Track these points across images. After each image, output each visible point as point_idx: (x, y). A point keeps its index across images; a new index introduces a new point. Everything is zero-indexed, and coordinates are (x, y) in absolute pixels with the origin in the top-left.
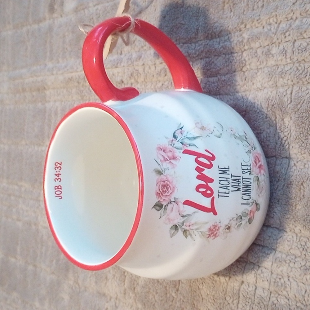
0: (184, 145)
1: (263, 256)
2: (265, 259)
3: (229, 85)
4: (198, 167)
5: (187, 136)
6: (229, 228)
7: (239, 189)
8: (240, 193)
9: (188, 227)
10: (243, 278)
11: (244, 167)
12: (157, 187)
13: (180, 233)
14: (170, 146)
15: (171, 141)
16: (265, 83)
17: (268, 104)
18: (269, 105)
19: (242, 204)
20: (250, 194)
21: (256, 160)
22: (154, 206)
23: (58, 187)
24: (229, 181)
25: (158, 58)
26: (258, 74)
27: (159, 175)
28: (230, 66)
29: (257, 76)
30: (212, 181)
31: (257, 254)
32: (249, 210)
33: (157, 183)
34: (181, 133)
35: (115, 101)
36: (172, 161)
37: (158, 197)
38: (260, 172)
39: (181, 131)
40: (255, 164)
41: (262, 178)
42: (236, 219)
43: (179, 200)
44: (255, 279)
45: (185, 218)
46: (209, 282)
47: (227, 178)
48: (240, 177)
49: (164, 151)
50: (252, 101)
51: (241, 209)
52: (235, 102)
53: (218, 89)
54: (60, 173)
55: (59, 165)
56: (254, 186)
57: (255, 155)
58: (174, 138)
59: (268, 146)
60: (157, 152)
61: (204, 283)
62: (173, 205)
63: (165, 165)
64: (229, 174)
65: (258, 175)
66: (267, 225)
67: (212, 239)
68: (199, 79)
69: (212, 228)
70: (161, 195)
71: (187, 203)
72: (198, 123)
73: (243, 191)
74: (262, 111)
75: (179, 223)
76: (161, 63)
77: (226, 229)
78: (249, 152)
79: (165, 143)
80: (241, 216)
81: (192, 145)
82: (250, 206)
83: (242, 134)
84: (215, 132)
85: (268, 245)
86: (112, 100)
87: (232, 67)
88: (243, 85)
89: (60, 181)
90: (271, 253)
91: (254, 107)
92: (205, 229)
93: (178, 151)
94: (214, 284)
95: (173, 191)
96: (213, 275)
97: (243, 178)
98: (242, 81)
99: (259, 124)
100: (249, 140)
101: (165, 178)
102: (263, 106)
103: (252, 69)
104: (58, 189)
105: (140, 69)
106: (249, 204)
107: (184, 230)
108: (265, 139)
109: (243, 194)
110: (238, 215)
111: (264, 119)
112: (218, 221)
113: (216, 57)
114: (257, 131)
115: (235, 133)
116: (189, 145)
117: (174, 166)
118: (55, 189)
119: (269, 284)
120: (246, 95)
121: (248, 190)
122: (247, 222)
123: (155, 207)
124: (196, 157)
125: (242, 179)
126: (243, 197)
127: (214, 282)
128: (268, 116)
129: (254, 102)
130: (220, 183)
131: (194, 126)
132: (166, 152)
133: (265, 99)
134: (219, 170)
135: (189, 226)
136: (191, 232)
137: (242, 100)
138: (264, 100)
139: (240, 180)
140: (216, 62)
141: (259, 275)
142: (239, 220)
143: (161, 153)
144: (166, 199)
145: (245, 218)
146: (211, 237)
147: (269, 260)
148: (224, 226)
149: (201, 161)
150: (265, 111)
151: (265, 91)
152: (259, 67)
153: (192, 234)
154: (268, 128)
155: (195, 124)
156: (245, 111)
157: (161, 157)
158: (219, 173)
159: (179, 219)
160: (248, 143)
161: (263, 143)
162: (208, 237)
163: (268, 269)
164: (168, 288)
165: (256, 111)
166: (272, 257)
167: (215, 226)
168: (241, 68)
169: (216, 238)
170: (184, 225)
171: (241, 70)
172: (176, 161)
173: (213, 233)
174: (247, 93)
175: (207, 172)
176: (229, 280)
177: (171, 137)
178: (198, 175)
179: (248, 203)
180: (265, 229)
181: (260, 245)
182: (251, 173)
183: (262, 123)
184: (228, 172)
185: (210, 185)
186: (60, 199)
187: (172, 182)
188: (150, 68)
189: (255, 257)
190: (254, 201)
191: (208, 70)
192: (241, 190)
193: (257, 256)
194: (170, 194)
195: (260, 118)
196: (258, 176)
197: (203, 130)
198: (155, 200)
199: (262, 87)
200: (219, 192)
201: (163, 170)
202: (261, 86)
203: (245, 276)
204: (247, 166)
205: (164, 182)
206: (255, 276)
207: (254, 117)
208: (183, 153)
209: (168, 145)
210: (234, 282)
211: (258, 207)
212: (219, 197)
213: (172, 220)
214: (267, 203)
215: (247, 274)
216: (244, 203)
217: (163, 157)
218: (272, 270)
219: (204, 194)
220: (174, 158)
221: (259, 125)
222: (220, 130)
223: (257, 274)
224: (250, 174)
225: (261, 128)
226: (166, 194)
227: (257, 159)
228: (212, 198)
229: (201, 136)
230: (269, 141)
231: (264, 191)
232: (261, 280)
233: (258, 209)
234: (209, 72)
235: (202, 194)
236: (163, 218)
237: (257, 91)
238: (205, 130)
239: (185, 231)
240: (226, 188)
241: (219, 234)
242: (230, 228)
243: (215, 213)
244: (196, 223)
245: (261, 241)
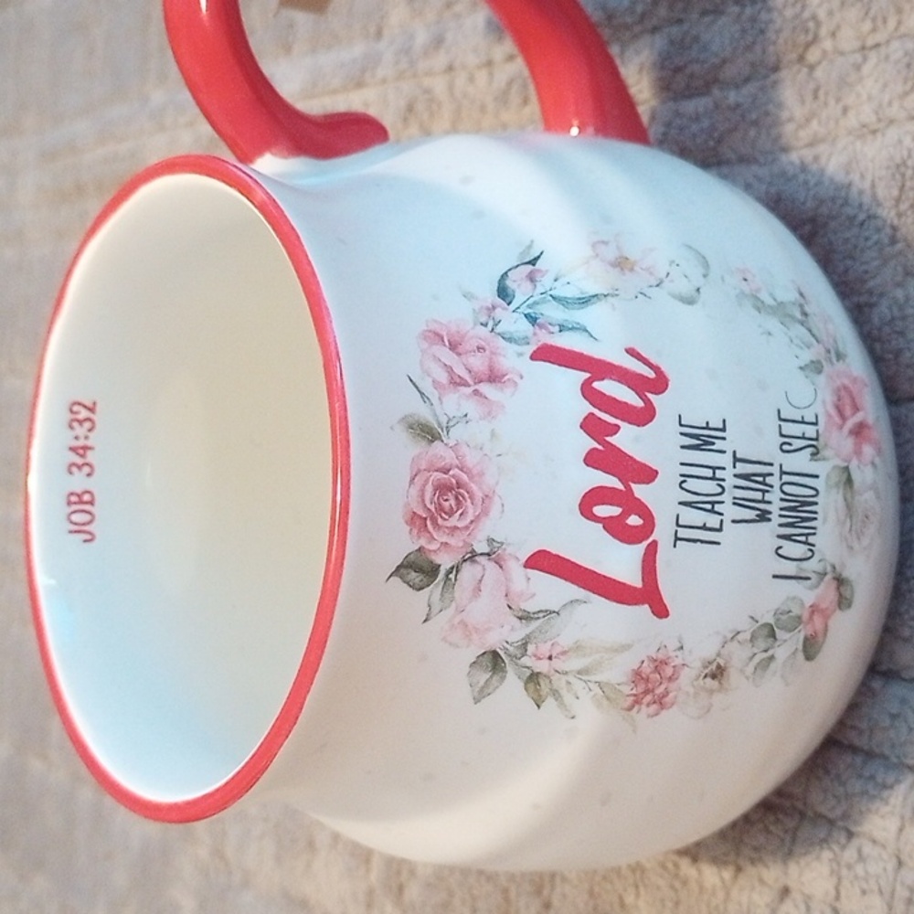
0: (541, 326)
1: (864, 793)
2: (874, 807)
3: (755, 123)
4: (592, 414)
5: (551, 293)
6: (717, 673)
7: (764, 517)
8: (768, 532)
9: (547, 662)
10: (786, 874)
11: (789, 429)
12: (414, 491)
13: (512, 684)
14: (483, 328)
15: (488, 309)
16: (890, 104)
17: (899, 184)
18: (906, 188)
19: (775, 577)
20: (811, 540)
21: (845, 402)
22: (399, 568)
23: (79, 496)
24: (723, 480)
25: (500, 39)
26: (866, 69)
27: (424, 443)
28: (758, 48)
29: (861, 79)
30: (648, 475)
31: (844, 784)
32: (808, 604)
33: (416, 475)
34: (531, 278)
35: (285, 158)
36: (485, 388)
37: (415, 531)
38: (858, 452)
39: (531, 272)
40: (837, 419)
41: (864, 475)
42: (747, 636)
43: (510, 550)
44: (835, 880)
45: (534, 625)
46: (661, 882)
47: (714, 469)
48: (771, 465)
49: (454, 347)
50: (841, 177)
51: (773, 598)
52: (773, 190)
53: (712, 143)
54: (89, 443)
55: (84, 414)
56: (829, 505)
57: (838, 383)
58: (499, 296)
59: (898, 353)
60: (423, 352)
61: (640, 884)
62: (484, 569)
63: (454, 403)
64: (724, 452)
65: (849, 461)
66: (884, 668)
67: (650, 716)
68: (644, 111)
69: (647, 668)
70: (428, 523)
71: (543, 561)
72: (605, 243)
73: (781, 525)
74: (875, 217)
75: (507, 642)
76: (511, 58)
77: (705, 677)
78: (815, 367)
79: (458, 314)
80: (771, 626)
81: (572, 329)
82: (812, 588)
83: (789, 296)
84: (672, 281)
85: (887, 752)
86: (272, 154)
87: (764, 52)
88: (808, 120)
89: (89, 475)
90: (898, 781)
91: (846, 202)
92: (617, 672)
93: (512, 348)
94: (676, 891)
95: (485, 512)
96: (675, 858)
97: (783, 473)
98: (803, 102)
99: (865, 267)
100: (815, 322)
101: (449, 457)
102: (881, 193)
103: (842, 53)
104: (81, 502)
105: (439, 85)
106: (808, 578)
107: (528, 673)
108: (887, 329)
109: (780, 537)
110: (757, 622)
111: (881, 250)
112: (673, 645)
113: (707, 19)
114: (855, 299)
115: (758, 290)
116: (562, 328)
117: (490, 410)
118: (69, 503)
119: (885, 907)
120: (816, 158)
121: (804, 520)
122: (797, 649)
123: (402, 570)
124: (587, 375)
125: (777, 474)
126: (780, 547)
127: (677, 885)
128: (899, 235)
129: (847, 181)
130: (684, 485)
131: (589, 252)
132: (460, 349)
133: (888, 168)
134: (682, 434)
135: (550, 658)
136: (560, 683)
137: (802, 177)
138: (884, 172)
139: (768, 480)
140: (705, 37)
141: (849, 867)
142: (761, 644)
143: (438, 355)
144: (452, 541)
145: (787, 636)
146: (643, 707)
147: (887, 809)
148: (698, 664)
149: (608, 393)
150: (888, 213)
151: (892, 134)
152: (870, 42)
153: (564, 692)
154: (899, 285)
155: (594, 246)
156: (813, 220)
157: (440, 370)
158: (683, 447)
159: (507, 628)
160: (810, 331)
161: (878, 346)
162: (630, 709)
163: (884, 847)
164: (513, 894)
165: (855, 217)
166: (900, 798)
167: (659, 664)
168: (801, 50)
169: (664, 713)
170: (528, 653)
171: (801, 59)
172: (502, 389)
173: (653, 691)
174: (822, 149)
175: (627, 439)
176: (735, 877)
177: (490, 295)
178: (593, 450)
179: (803, 575)
180: (877, 684)
181: (854, 749)
182: (817, 453)
183: (876, 263)
184: (719, 445)
185: (639, 490)
186: (85, 541)
187: (481, 474)
188: (471, 79)
189: (835, 796)
190: (829, 569)
191: (678, 70)
192: (776, 519)
193: (841, 790)
194: (472, 522)
195: (870, 243)
196: (847, 469)
197: (622, 269)
198: (403, 544)
199: (879, 120)
200: (678, 525)
201: (444, 425)
202: (874, 118)
203: (793, 868)
204: (803, 422)
205: (446, 471)
206: (832, 872)
207: (847, 240)
208: (534, 357)
209: (472, 325)
210: (753, 889)
211: (847, 594)
212: (678, 542)
213: (477, 630)
214: (886, 583)
215: (803, 862)
216: (789, 573)
217: (449, 369)
218: (899, 850)
219: (615, 528)
220: (494, 377)
221: (866, 272)
222: (695, 272)
223: (839, 864)
224: (813, 454)
225: (871, 284)
226: (454, 521)
227: (847, 401)
228: (649, 545)
229: (611, 292)
230: (902, 333)
231: (872, 530)
232: (858, 891)
233: (843, 602)
234: (680, 81)
235: (604, 527)
236: (440, 621)
237: (861, 137)
238: (632, 270)
239: (533, 679)
240: (709, 507)
241: (676, 697)
242: (722, 674)
243: (661, 611)
244: (578, 648)
245: (861, 732)
